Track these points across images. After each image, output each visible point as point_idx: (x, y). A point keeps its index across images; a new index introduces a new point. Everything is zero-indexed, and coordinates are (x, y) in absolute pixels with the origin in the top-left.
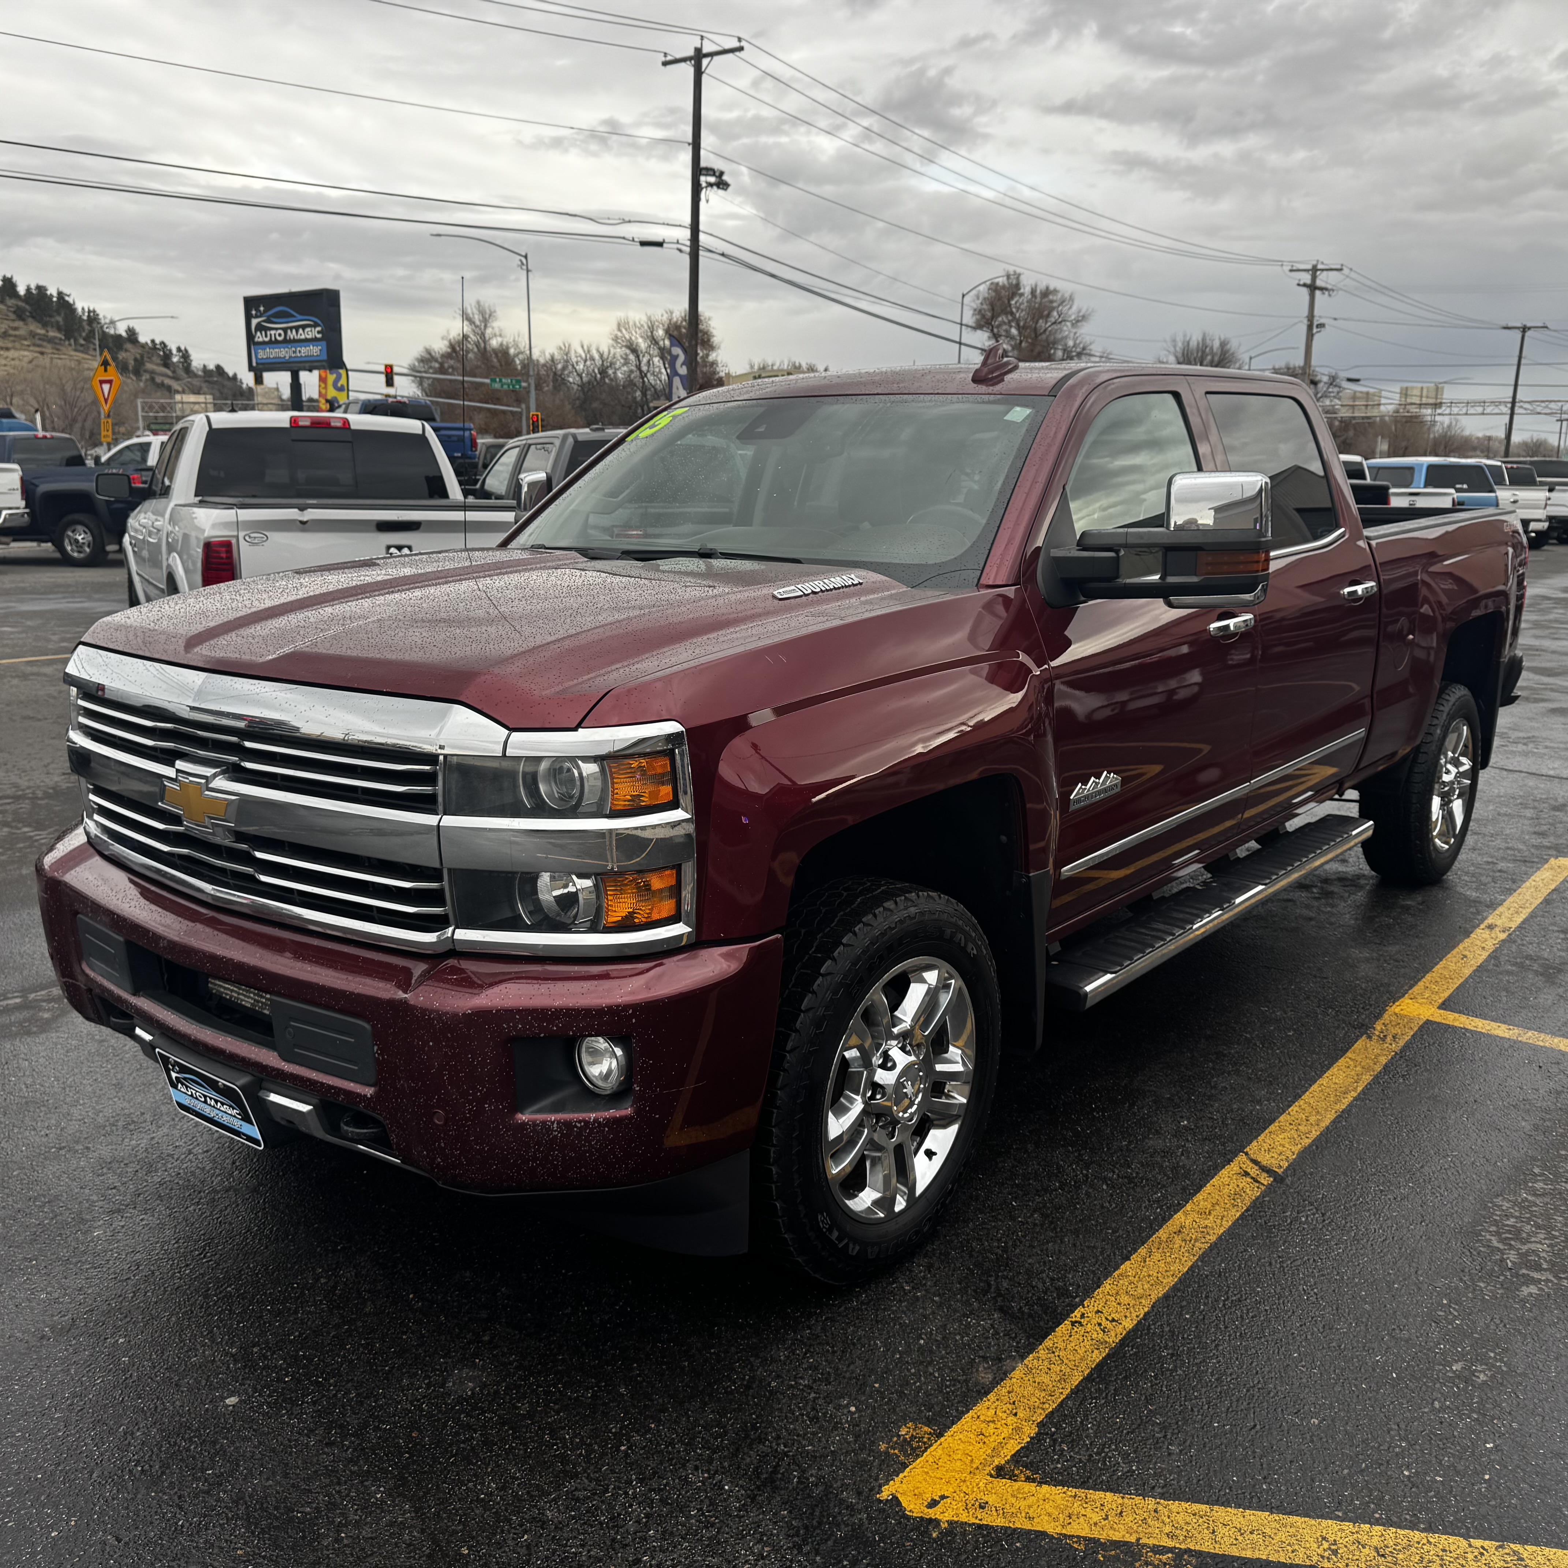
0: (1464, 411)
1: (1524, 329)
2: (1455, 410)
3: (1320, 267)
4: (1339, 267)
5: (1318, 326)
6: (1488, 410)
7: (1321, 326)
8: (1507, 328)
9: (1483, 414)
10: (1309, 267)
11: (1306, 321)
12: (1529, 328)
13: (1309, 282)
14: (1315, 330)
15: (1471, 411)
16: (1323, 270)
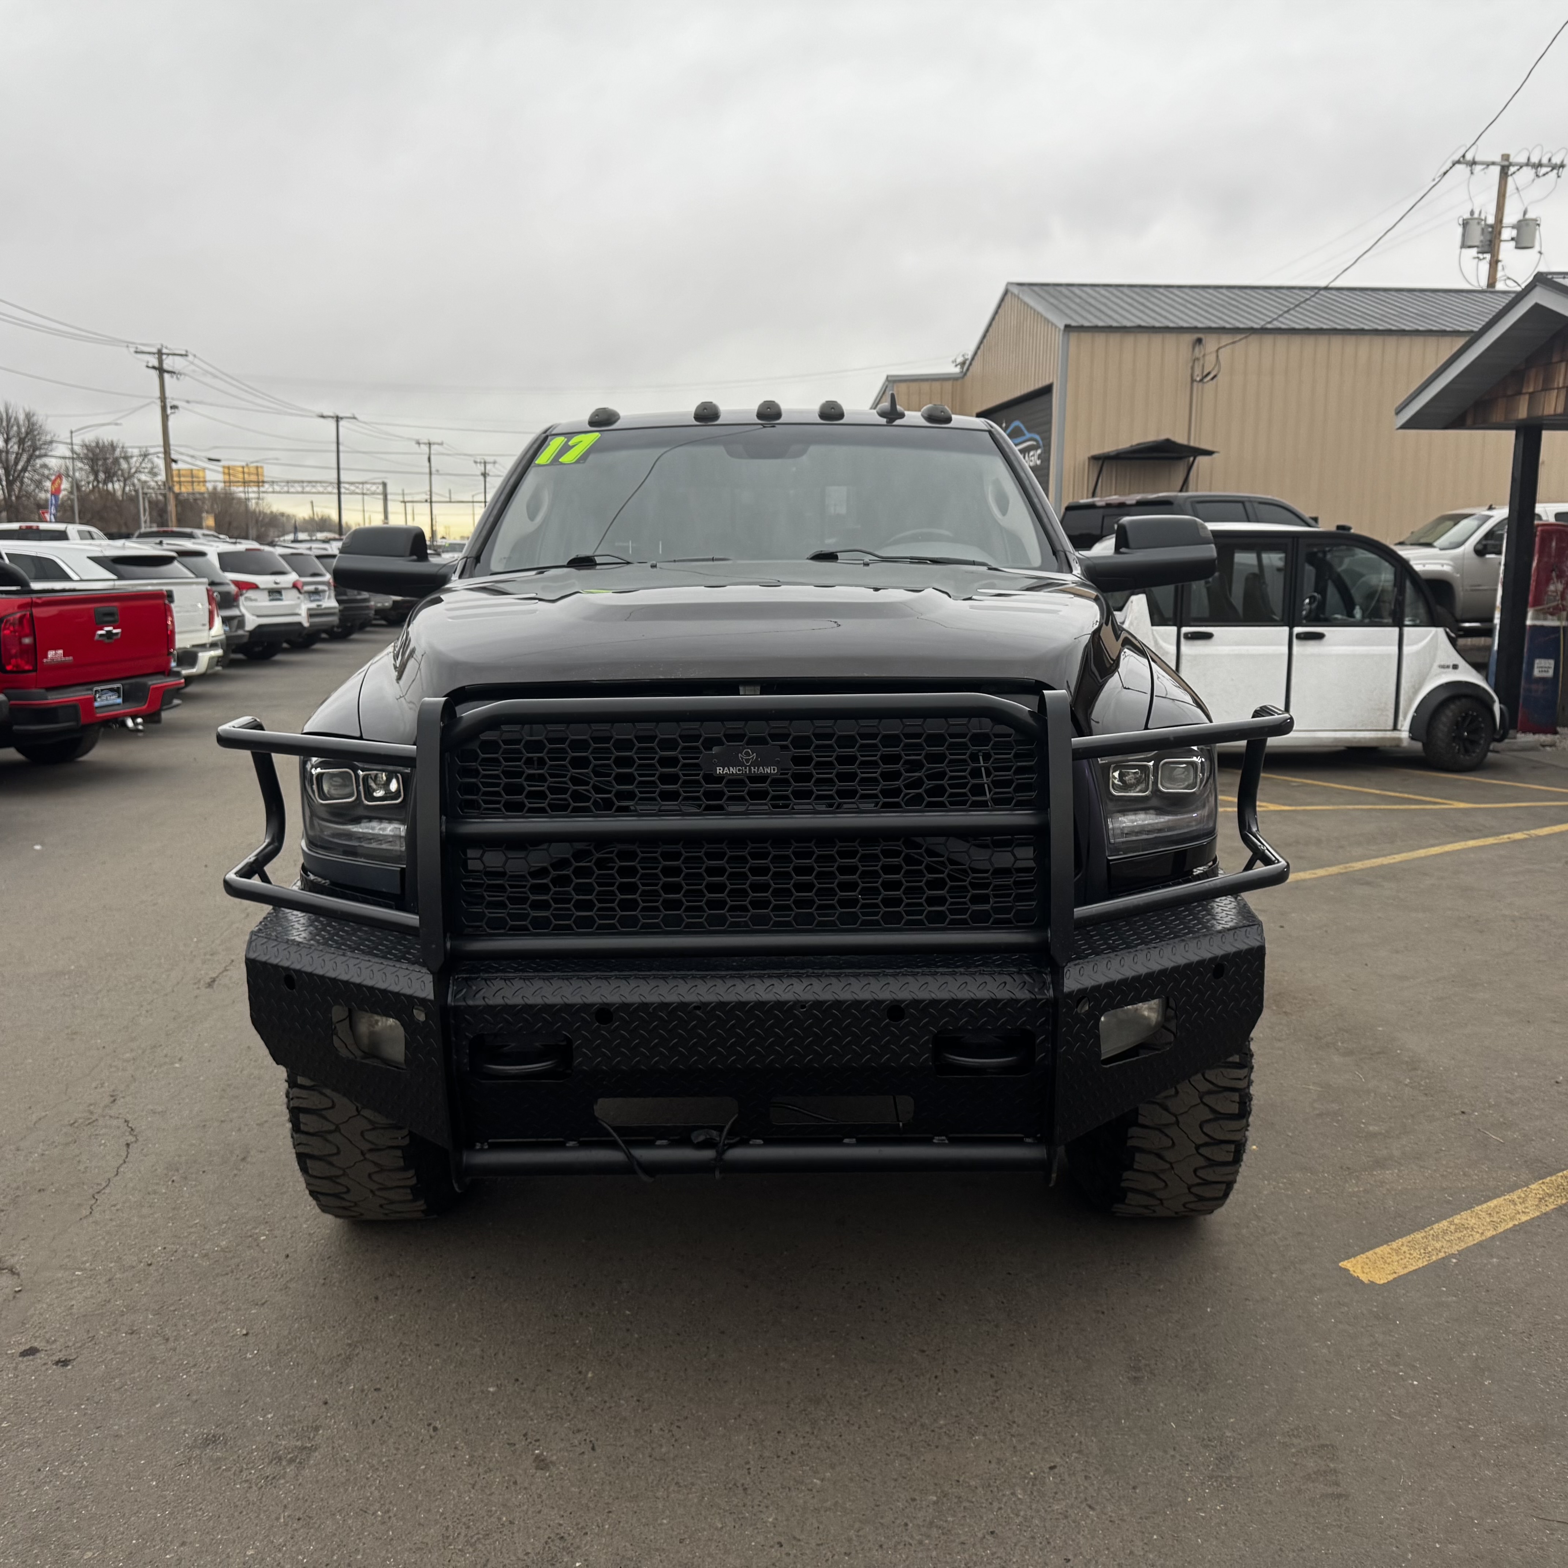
0: (286, 489)
1: (338, 419)
2: (277, 488)
3: (164, 351)
4: (184, 353)
5: (172, 407)
6: (307, 489)
7: (174, 407)
8: (323, 417)
9: (303, 493)
10: (155, 350)
11: (158, 402)
12: (342, 418)
13: (156, 364)
14: (169, 411)
15: (292, 490)
16: (168, 354)
